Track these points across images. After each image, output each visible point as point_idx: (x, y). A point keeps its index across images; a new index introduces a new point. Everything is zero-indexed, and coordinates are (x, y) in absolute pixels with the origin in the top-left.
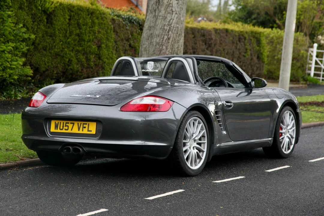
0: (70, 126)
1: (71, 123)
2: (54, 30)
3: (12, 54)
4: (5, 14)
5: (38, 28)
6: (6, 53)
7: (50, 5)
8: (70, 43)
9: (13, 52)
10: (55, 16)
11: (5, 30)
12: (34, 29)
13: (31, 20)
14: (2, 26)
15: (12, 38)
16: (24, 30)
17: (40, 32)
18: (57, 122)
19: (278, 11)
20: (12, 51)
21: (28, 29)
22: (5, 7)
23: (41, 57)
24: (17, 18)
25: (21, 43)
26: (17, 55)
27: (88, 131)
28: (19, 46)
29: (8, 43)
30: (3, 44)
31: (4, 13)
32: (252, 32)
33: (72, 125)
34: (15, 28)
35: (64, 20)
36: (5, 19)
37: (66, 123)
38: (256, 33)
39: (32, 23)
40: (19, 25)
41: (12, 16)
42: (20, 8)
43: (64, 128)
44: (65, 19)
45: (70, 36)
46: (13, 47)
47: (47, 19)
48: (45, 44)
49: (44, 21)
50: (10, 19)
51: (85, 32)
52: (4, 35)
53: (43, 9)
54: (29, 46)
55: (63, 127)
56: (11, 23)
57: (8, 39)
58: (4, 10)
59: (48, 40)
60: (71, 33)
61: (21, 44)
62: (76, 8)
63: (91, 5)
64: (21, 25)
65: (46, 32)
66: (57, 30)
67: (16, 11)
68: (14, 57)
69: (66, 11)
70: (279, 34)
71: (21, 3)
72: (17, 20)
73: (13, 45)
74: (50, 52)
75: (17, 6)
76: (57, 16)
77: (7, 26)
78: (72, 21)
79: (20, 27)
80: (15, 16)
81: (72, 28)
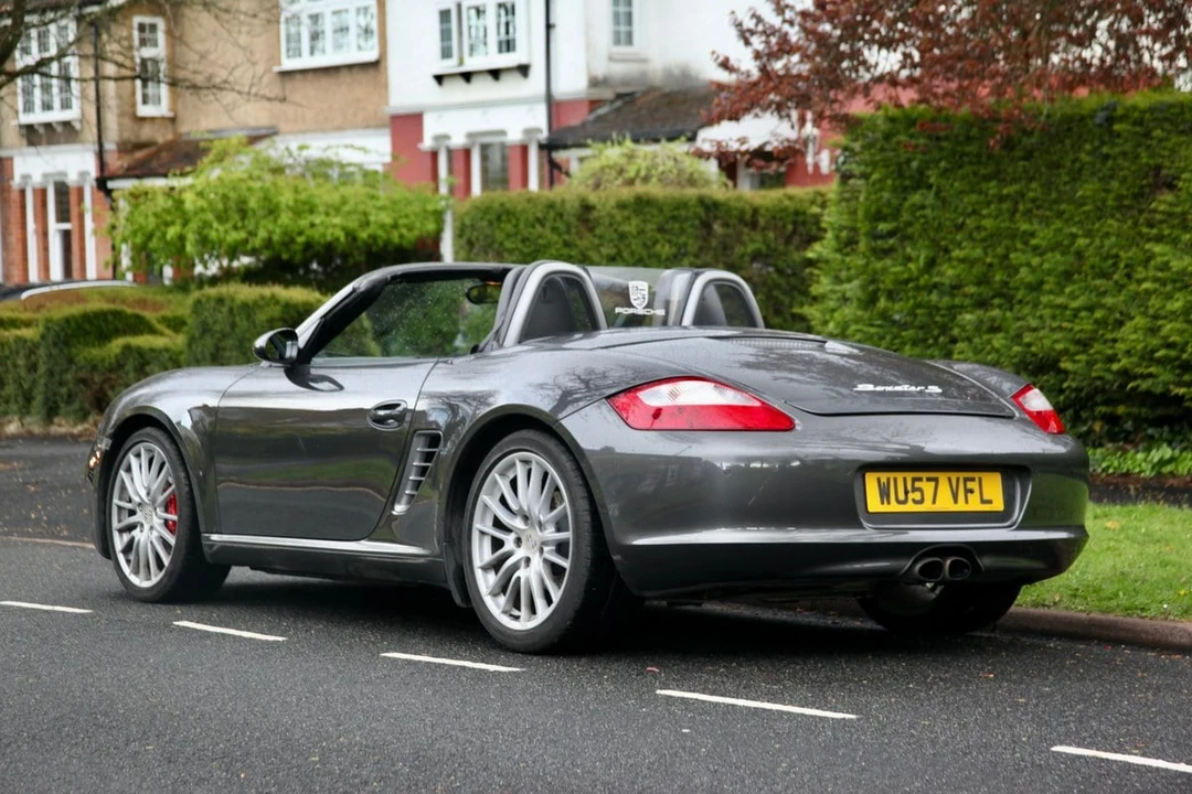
0: (928, 487)
1: (929, 479)
18: (884, 480)
27: (983, 501)
33: (933, 484)
37: (914, 480)
43: (911, 496)
55: (906, 493)
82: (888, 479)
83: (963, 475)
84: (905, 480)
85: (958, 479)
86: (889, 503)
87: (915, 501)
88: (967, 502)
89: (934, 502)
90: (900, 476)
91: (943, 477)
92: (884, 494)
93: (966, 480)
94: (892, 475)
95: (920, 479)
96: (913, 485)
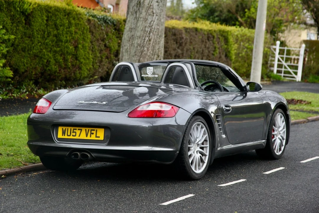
0: (78, 132)
1: (78, 129)
10: (33, 17)
18: (64, 129)
27: (96, 137)
33: (80, 131)
37: (74, 129)
45: (48, 37)
55: (71, 133)
76: (35, 17)
81: (50, 28)
82: (66, 129)
83: (90, 129)
84: (71, 129)
85: (89, 130)
86: (65, 136)
87: (73, 136)
88: (91, 137)
89: (79, 136)
90: (69, 128)
91: (84, 129)
92: (64, 133)
93: (91, 130)
94: (67, 128)
95: (76, 129)
96: (73, 131)
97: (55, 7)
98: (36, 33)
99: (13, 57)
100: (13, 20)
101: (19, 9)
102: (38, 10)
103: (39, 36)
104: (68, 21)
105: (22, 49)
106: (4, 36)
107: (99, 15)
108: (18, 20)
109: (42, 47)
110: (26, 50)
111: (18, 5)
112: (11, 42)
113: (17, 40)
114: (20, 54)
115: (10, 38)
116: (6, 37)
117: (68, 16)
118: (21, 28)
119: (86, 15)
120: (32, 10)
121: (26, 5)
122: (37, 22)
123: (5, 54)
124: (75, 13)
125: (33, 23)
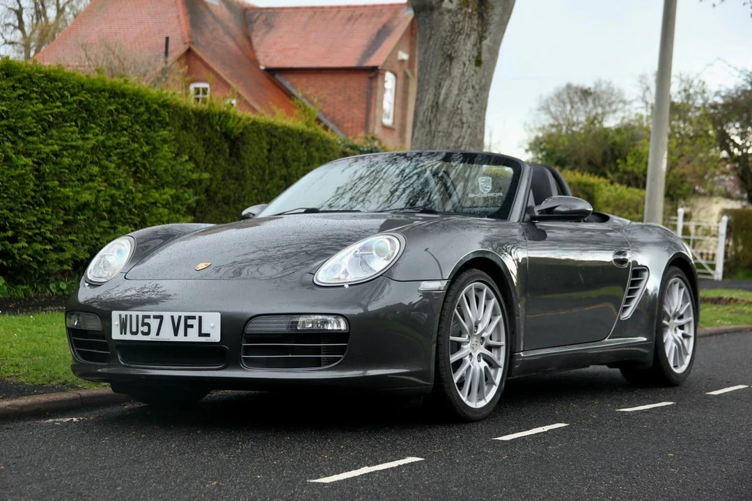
2: (242, 168)
3: (168, 209)
4: (158, 136)
5: (215, 164)
6: (159, 207)
7: (235, 123)
8: (271, 192)
9: (172, 205)
10: (244, 143)
11: (157, 165)
12: (208, 165)
13: (203, 149)
14: (153, 157)
15: (170, 179)
16: (191, 165)
17: (219, 171)
19: (609, 159)
20: (169, 204)
21: (196, 163)
22: (157, 124)
23: (220, 216)
24: (177, 145)
25: (185, 189)
26: (178, 211)
28: (181, 195)
29: (164, 188)
30: (154, 191)
31: (155, 135)
32: (579, 184)
34: (175, 163)
35: (259, 151)
36: (158, 145)
38: (586, 185)
39: (204, 154)
40: (182, 157)
41: (169, 140)
42: (184, 127)
44: (261, 148)
45: (271, 179)
46: (171, 196)
47: (231, 149)
48: (227, 192)
49: (225, 151)
50: (166, 146)
51: (297, 173)
52: (156, 174)
53: (223, 131)
54: (199, 195)
56: (167, 152)
57: (163, 182)
58: (157, 129)
59: (232, 185)
60: (272, 174)
61: (185, 192)
62: (280, 130)
63: (305, 127)
64: (186, 157)
65: (229, 171)
66: (247, 167)
67: (177, 131)
68: (174, 215)
69: (264, 134)
70: (619, 191)
71: (185, 119)
72: (179, 149)
73: (173, 192)
74: (236, 208)
75: (178, 124)
76: (248, 144)
77: (160, 158)
78: (274, 154)
79: (183, 160)
80: (174, 140)
81: (274, 165)
97: (284, 127)
98: (248, 172)
99: (207, 213)
100: (208, 147)
101: (218, 128)
102: (254, 132)
103: (254, 177)
104: (308, 153)
105: (224, 198)
106: (190, 173)
107: (363, 146)
108: (217, 148)
109: (259, 197)
110: (232, 202)
111: (217, 120)
112: (203, 185)
113: (215, 182)
114: (220, 209)
115: (202, 177)
116: (195, 176)
117: (307, 144)
118: (221, 161)
119: (340, 145)
120: (241, 130)
121: (231, 121)
122: (251, 152)
123: (192, 207)
124: (319, 138)
125: (243, 153)
